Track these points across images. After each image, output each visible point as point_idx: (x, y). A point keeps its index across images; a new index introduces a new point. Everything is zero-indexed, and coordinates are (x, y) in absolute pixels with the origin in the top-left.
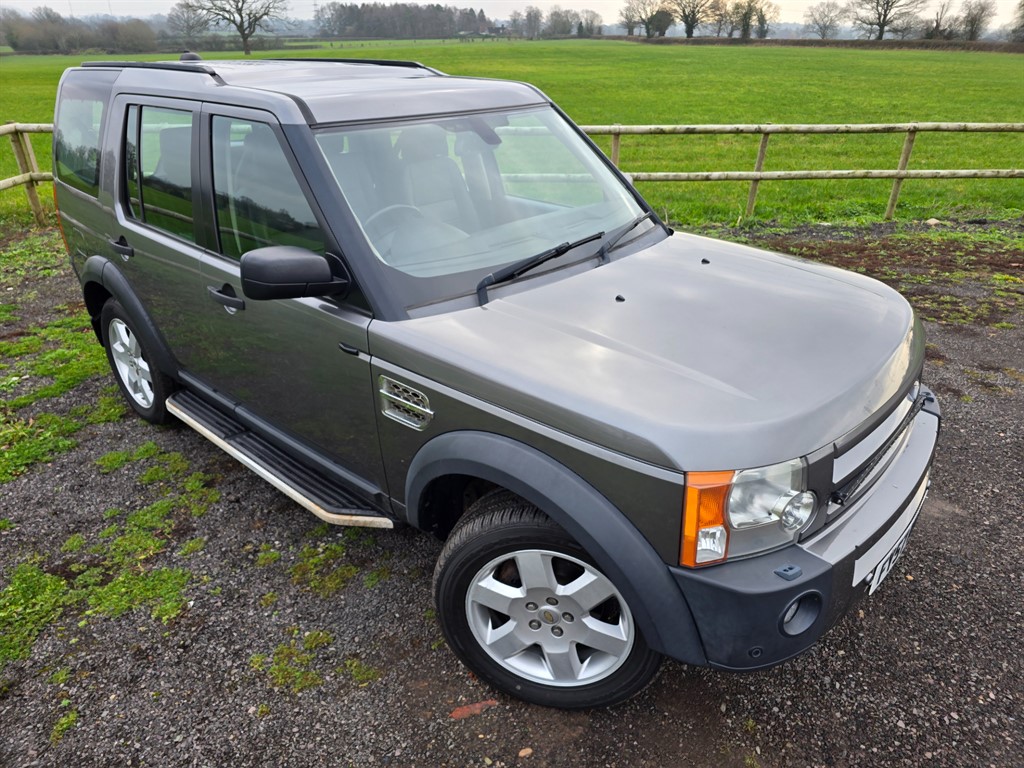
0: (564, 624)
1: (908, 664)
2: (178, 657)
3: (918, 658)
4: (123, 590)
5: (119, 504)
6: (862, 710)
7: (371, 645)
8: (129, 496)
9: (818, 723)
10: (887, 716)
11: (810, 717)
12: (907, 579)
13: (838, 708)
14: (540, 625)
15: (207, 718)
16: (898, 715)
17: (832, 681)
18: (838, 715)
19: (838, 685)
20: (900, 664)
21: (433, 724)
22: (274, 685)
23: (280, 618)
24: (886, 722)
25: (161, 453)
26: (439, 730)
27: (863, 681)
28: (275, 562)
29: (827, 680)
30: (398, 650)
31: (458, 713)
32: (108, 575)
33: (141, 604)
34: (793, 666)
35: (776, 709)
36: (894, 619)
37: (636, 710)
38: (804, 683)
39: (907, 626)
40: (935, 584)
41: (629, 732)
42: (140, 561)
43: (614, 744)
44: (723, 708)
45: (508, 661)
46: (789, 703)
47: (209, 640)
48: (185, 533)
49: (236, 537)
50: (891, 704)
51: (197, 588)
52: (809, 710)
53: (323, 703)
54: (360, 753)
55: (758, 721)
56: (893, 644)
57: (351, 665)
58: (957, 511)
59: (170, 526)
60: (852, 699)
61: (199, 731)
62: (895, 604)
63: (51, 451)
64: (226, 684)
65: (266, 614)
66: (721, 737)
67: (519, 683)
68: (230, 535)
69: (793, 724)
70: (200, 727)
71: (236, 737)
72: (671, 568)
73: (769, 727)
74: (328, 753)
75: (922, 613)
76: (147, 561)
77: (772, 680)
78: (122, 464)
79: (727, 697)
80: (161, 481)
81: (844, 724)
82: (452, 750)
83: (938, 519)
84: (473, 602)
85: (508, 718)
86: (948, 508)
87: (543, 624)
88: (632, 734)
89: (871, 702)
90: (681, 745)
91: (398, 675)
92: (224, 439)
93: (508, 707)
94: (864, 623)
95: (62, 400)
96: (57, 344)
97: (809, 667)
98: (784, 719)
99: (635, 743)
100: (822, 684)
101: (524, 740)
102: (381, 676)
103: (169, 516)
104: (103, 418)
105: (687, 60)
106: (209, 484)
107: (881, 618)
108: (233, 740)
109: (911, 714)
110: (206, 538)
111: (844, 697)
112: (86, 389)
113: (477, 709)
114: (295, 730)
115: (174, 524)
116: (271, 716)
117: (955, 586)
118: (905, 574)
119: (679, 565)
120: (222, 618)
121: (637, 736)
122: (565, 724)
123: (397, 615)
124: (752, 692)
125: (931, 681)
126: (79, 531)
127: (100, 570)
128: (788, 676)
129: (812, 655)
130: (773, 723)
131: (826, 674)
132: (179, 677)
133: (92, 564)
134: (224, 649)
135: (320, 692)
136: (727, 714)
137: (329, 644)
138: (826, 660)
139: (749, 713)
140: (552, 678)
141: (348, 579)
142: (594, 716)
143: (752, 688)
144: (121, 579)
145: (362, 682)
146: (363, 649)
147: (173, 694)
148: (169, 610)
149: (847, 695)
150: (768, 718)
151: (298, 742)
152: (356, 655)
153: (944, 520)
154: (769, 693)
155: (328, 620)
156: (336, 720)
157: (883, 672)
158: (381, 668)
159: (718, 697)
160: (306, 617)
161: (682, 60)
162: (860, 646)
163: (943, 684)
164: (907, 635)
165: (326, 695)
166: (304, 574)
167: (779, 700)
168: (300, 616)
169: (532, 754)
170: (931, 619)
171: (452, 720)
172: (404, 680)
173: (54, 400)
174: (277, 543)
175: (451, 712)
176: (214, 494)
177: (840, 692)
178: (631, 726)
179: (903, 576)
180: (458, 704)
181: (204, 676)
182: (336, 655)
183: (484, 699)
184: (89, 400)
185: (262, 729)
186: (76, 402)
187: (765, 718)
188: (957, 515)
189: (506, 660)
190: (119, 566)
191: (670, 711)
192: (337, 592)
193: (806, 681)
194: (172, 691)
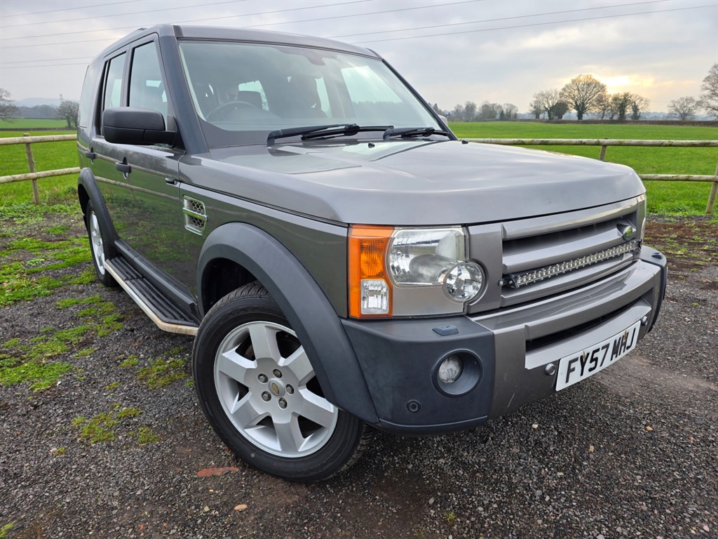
0: (288, 396)
1: (624, 491)
2: (27, 412)
3: (637, 488)
4: (23, 371)
5: (55, 325)
6: (565, 521)
7: (165, 420)
8: (64, 322)
9: (518, 525)
10: (588, 530)
11: (511, 520)
12: (646, 429)
13: (541, 516)
14: (269, 398)
15: (19, 450)
16: (600, 530)
17: (543, 494)
18: (540, 522)
19: (547, 498)
20: (616, 490)
21: (178, 477)
22: (79, 437)
23: (113, 397)
24: (585, 533)
25: (101, 301)
26: (181, 481)
27: (574, 499)
28: (133, 365)
29: (539, 492)
30: (183, 425)
31: (203, 473)
32: (20, 362)
33: (28, 380)
34: (510, 478)
35: (480, 509)
36: (623, 456)
37: (352, 491)
38: (515, 493)
39: (634, 463)
40: (673, 435)
41: (338, 505)
42: (46, 357)
43: (319, 513)
44: (431, 501)
45: (247, 431)
46: (495, 506)
47: (55, 404)
48: (86, 345)
49: (117, 350)
50: (596, 520)
51: (71, 375)
52: (512, 514)
53: (106, 452)
54: (110, 489)
55: (459, 515)
56: (614, 474)
57: (142, 431)
58: (712, 387)
59: (79, 340)
60: (557, 511)
61: (8, 457)
62: (628, 446)
63: (35, 295)
64: (47, 432)
65: (104, 394)
66: (420, 523)
67: (254, 451)
68: (113, 348)
69: (492, 522)
70: (10, 455)
71: (30, 465)
72: (343, 321)
73: (468, 521)
74: (88, 485)
75: (653, 455)
76: (50, 357)
77: (486, 487)
78: (72, 304)
79: (439, 494)
80: (90, 316)
81: (542, 530)
82: (183, 497)
83: (691, 391)
84: (220, 371)
85: (241, 481)
86: (704, 385)
87: (273, 396)
88: (340, 508)
89: (576, 516)
90: (380, 523)
91: (173, 441)
92: (124, 281)
93: (244, 474)
94: (591, 456)
95: (61, 271)
96: (79, 245)
97: (525, 481)
98: (486, 518)
99: (339, 515)
100: (533, 495)
101: (245, 498)
102: (159, 441)
103: (82, 335)
104: (78, 282)
105: (575, 132)
106: (119, 320)
107: (610, 454)
108: (27, 467)
109: (615, 531)
110: (96, 349)
111: (551, 508)
112: (79, 267)
113: (219, 472)
114: (74, 467)
115: (81, 339)
116: (63, 456)
117: (692, 438)
118: (646, 426)
119: (348, 318)
120: (73, 393)
121: (342, 510)
122: (285, 492)
123: (196, 404)
124: (464, 493)
125: (645, 508)
126: (20, 337)
127: (18, 359)
128: (502, 485)
129: (531, 472)
130: (473, 519)
131: (540, 488)
132: (18, 422)
133: (15, 355)
134: (61, 411)
135: (109, 446)
136: (433, 507)
137: (134, 416)
138: (544, 478)
139: (454, 508)
140: (280, 450)
141: (175, 380)
142: (313, 490)
143: (465, 490)
144: (26, 365)
145: (142, 443)
146: (157, 422)
147: (8, 433)
148: (43, 385)
149: (554, 507)
150: (471, 515)
151: (71, 474)
152: (150, 426)
153: (697, 392)
154: (479, 495)
155: (145, 402)
156: (108, 464)
157: (597, 493)
158: (162, 435)
159: (432, 492)
160: (132, 399)
161: (571, 131)
162: (580, 471)
163: (656, 512)
164: (632, 470)
165: (111, 447)
166: (147, 374)
167: (486, 502)
168: (127, 397)
169: (246, 509)
170: (660, 460)
171: (195, 476)
172: (175, 445)
173: (56, 271)
174: (142, 355)
175: (197, 472)
176: (119, 325)
177: (549, 504)
178: (341, 502)
179: (643, 427)
180: (206, 466)
181: (36, 425)
182: (136, 423)
183: (229, 465)
184: (77, 273)
185: (51, 462)
186: (68, 274)
187: (467, 514)
188: (712, 390)
189: (246, 430)
190: (31, 358)
191: (381, 496)
192: (163, 387)
193: (518, 491)
194: (8, 431)
